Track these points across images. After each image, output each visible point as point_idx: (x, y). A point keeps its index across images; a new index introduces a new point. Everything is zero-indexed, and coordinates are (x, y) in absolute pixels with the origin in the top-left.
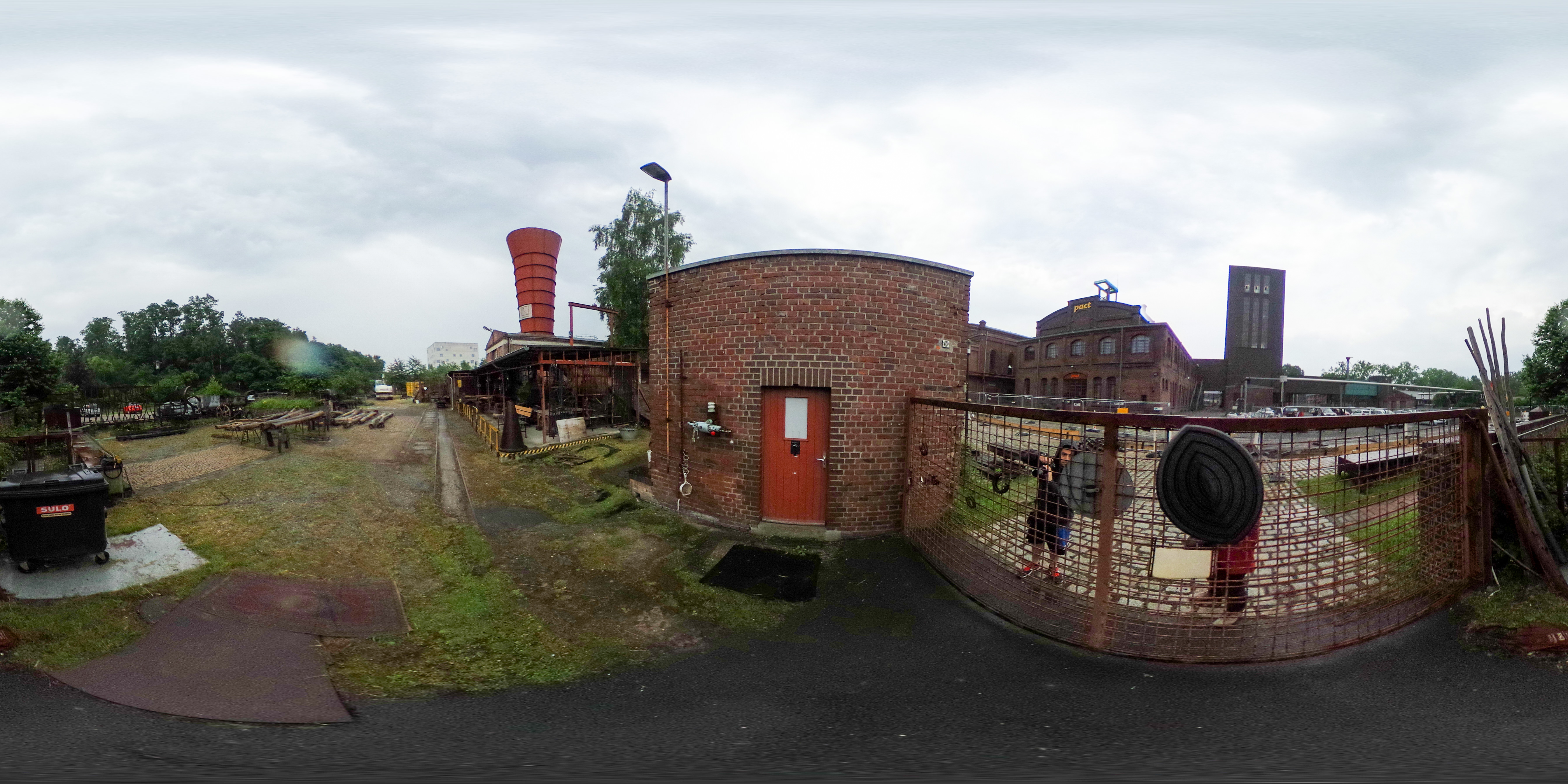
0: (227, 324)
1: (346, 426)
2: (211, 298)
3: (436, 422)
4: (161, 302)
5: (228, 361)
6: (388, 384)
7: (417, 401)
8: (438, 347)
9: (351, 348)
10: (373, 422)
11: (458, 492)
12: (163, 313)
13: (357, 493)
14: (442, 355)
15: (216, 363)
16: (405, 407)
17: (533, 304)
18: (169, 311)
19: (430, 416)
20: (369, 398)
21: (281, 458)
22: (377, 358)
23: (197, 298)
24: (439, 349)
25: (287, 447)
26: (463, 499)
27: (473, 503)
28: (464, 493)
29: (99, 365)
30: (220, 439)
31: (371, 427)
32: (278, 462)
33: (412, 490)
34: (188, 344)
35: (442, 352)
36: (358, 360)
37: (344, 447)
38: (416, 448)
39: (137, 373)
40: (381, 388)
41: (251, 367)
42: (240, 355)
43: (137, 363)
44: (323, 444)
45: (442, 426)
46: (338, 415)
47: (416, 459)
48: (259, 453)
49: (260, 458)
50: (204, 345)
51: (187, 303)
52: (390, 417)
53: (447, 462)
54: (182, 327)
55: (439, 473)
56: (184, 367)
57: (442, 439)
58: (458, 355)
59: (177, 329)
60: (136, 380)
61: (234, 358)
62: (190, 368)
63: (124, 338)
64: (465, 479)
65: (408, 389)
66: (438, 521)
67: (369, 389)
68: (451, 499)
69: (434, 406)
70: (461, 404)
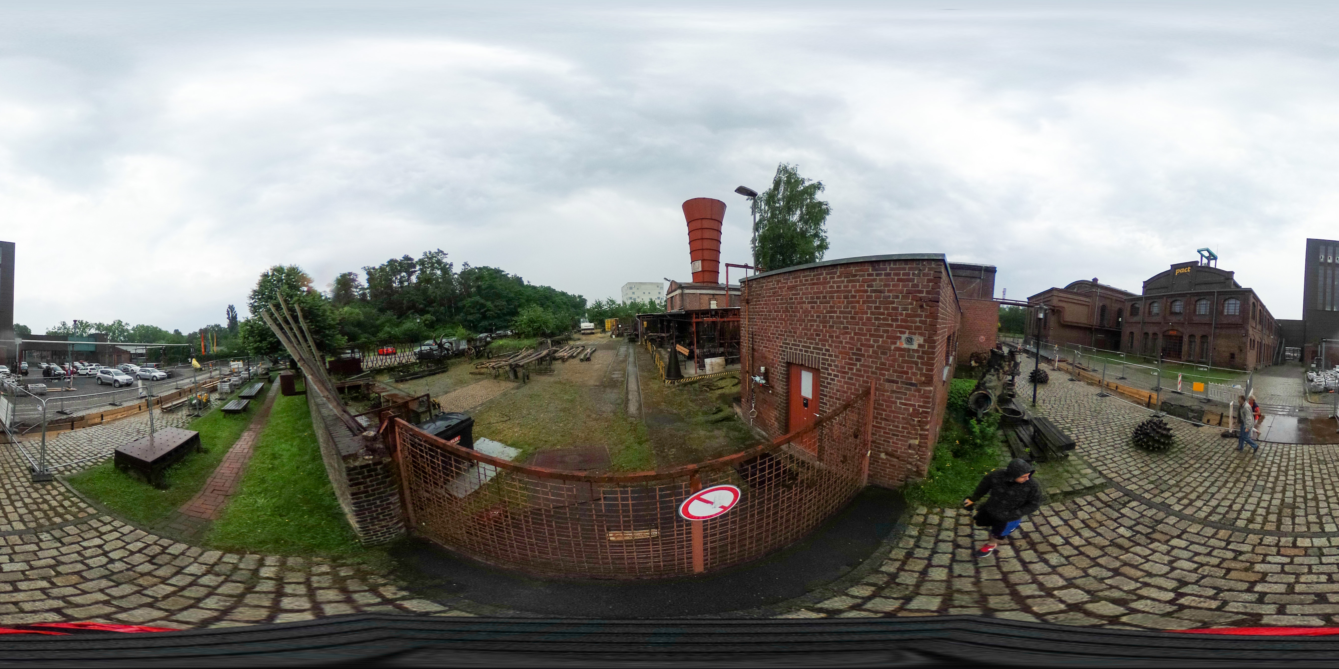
0: (456, 274)
1: (563, 360)
2: (442, 252)
3: (627, 356)
4: (399, 258)
5: (460, 304)
6: (590, 322)
7: (614, 336)
8: (631, 286)
9: (558, 289)
10: (582, 356)
11: (637, 404)
12: (401, 267)
13: (581, 407)
14: (634, 293)
15: (450, 307)
16: (604, 341)
17: (703, 260)
18: (407, 265)
19: (623, 350)
20: (576, 333)
21: (527, 387)
22: (580, 297)
23: (430, 252)
24: (631, 288)
25: (528, 379)
26: (639, 408)
27: (644, 410)
28: (640, 405)
29: (351, 314)
30: (478, 375)
31: (582, 360)
32: (526, 390)
33: (611, 403)
34: (425, 291)
35: (633, 290)
36: (565, 300)
37: (566, 377)
38: (613, 376)
39: (383, 318)
40: (586, 325)
41: (479, 309)
42: (469, 299)
43: (382, 310)
44: (551, 375)
45: (631, 359)
46: (556, 351)
47: (614, 384)
48: (511, 385)
49: (512, 389)
50: (439, 293)
51: (421, 257)
52: (594, 351)
53: (633, 386)
54: (418, 277)
55: (627, 393)
56: (422, 312)
57: (631, 369)
58: (647, 293)
59: (414, 279)
60: (383, 325)
61: (465, 302)
62: (428, 312)
63: (367, 289)
64: (642, 396)
65: (606, 325)
66: (625, 420)
67: (576, 325)
68: (633, 408)
69: (627, 340)
70: (646, 340)
